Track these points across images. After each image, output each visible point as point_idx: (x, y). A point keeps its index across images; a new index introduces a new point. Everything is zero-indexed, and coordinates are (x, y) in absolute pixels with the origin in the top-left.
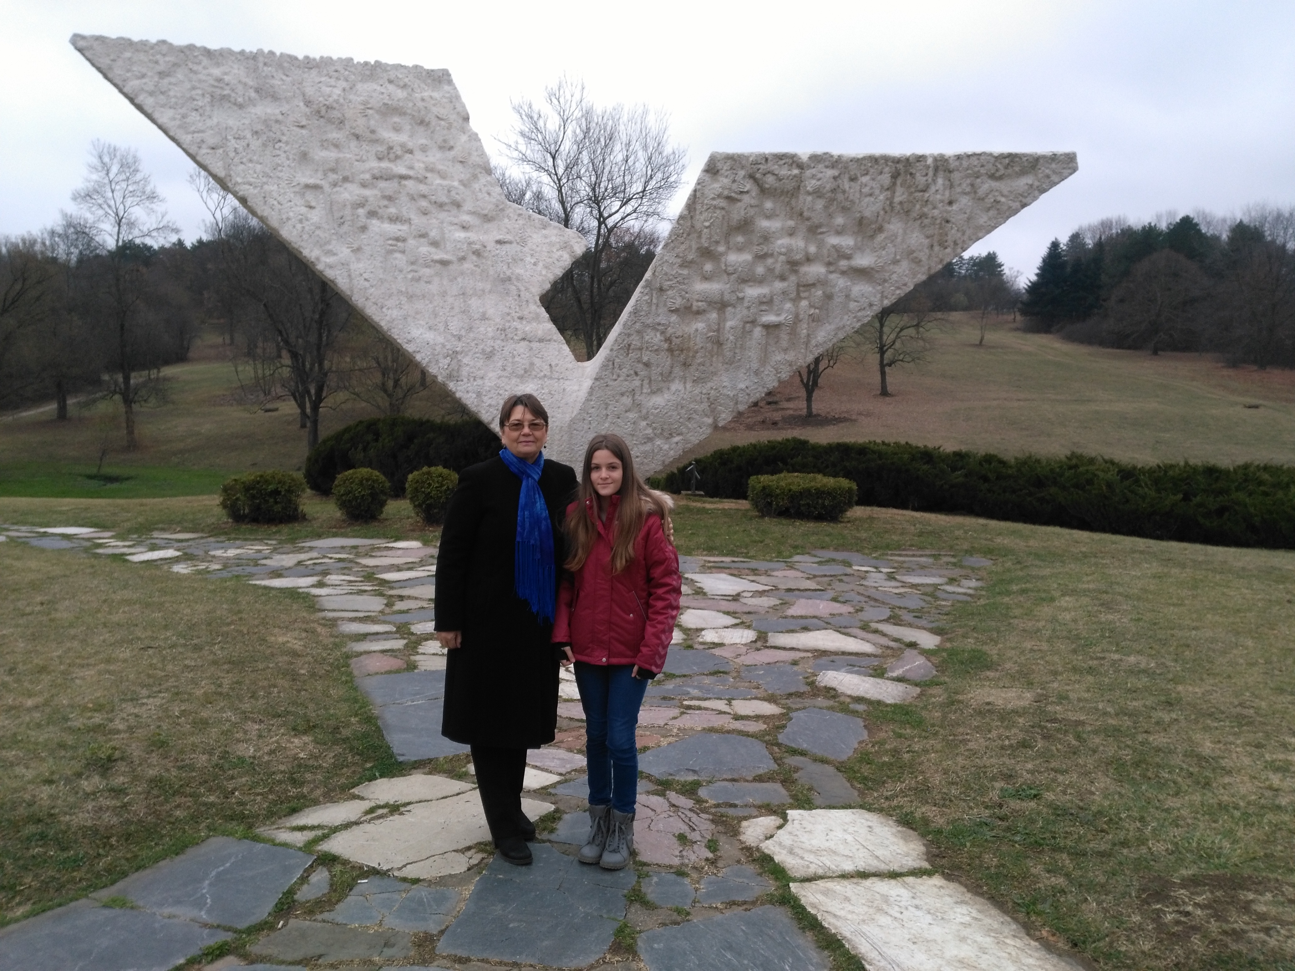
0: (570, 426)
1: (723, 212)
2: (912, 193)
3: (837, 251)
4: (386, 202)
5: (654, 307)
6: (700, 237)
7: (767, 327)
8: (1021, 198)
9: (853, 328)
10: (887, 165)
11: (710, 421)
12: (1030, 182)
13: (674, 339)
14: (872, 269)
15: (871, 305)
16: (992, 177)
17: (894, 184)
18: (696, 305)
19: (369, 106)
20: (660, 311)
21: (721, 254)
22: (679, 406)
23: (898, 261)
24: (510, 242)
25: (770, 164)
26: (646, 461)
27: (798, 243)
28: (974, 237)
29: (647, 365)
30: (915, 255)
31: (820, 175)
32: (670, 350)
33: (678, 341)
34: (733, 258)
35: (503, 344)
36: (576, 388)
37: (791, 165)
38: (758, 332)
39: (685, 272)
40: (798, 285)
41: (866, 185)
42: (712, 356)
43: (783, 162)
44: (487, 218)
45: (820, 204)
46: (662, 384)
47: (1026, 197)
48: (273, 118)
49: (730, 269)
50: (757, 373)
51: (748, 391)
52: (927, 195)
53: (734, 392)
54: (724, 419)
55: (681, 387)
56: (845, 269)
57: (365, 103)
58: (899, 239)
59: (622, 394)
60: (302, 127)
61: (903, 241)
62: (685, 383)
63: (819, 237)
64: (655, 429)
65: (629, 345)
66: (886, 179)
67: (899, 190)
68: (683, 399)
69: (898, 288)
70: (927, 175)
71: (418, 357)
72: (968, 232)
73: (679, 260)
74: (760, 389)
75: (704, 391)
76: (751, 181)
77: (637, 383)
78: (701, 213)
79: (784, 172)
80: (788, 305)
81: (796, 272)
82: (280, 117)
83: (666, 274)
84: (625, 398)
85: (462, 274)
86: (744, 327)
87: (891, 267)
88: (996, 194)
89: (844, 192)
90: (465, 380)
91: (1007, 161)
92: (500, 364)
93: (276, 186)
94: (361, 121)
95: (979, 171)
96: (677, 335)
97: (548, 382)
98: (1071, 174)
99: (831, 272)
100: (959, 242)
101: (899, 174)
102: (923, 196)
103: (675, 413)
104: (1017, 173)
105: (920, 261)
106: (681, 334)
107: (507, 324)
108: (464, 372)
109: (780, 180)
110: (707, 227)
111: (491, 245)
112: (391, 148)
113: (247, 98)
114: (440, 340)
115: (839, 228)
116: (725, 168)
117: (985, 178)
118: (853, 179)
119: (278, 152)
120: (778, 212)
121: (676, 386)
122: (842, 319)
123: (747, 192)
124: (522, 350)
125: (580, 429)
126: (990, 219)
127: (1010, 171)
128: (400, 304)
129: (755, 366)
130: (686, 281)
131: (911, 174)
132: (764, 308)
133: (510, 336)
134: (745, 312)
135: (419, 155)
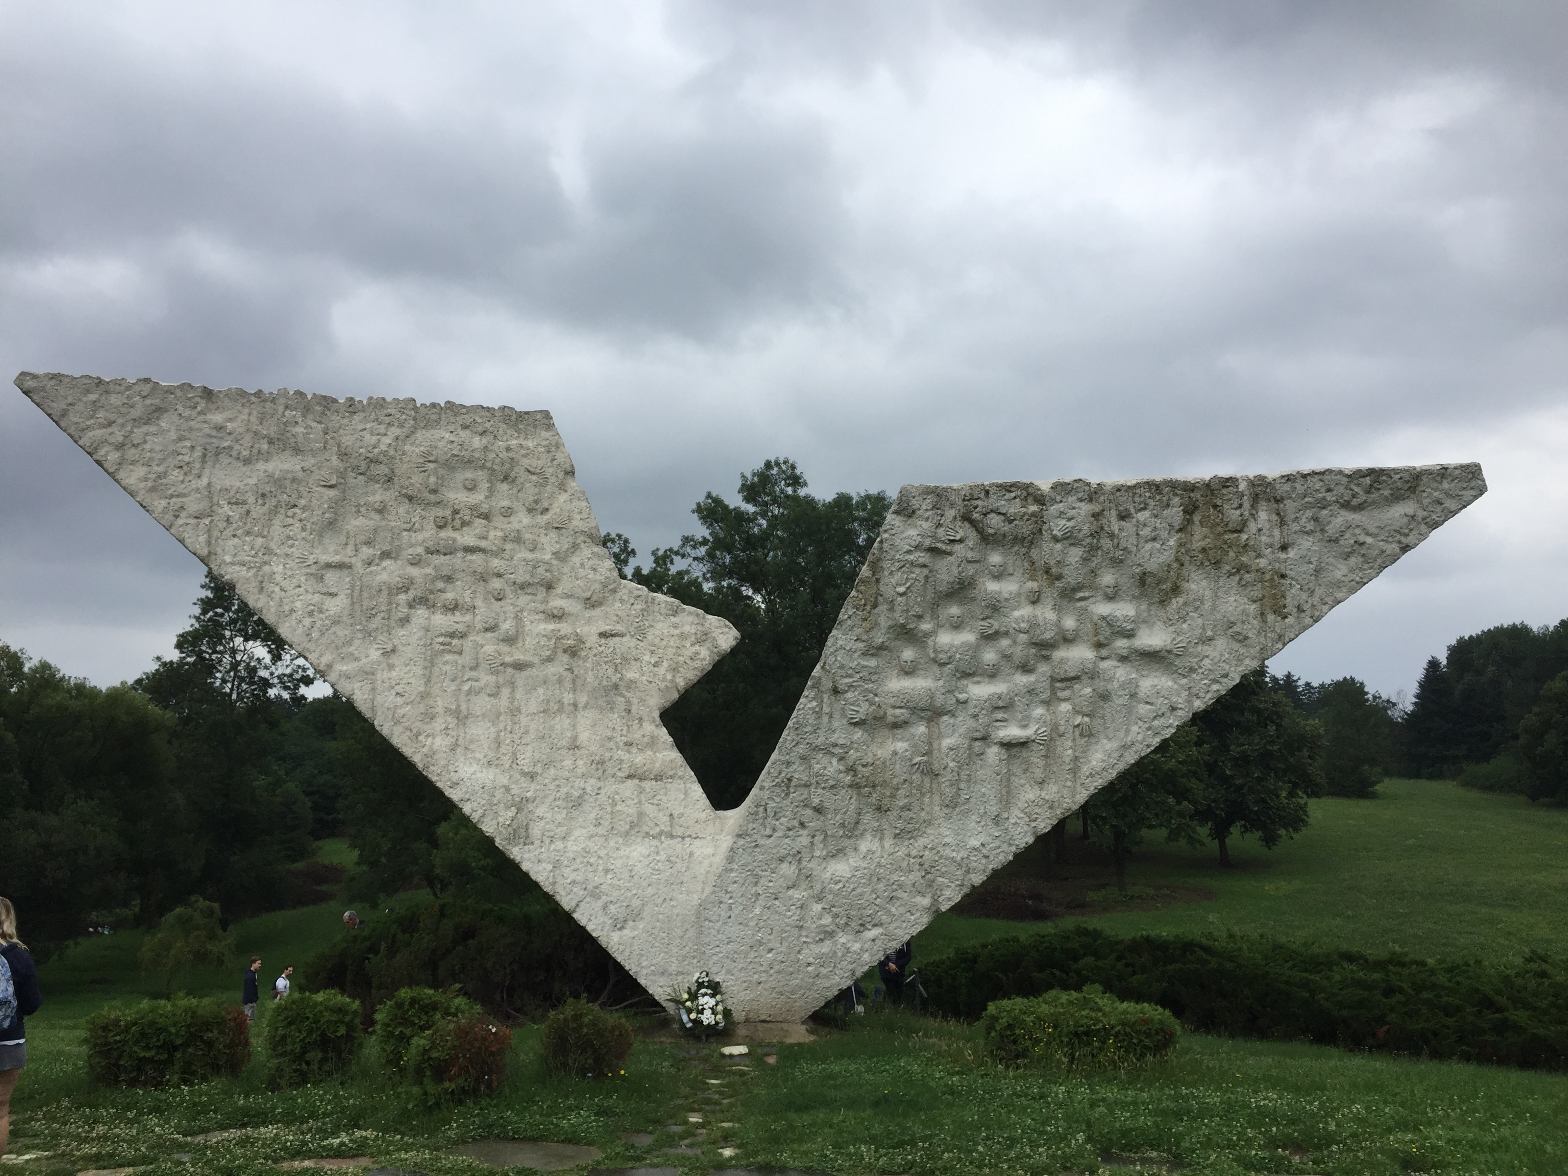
0: (698, 915)
1: (925, 571)
2: (1220, 534)
3: (1110, 625)
4: (440, 585)
5: (825, 719)
6: (892, 609)
7: (1008, 745)
8: (1398, 537)
9: (1148, 746)
10: (1176, 495)
11: (926, 901)
12: (1410, 511)
13: (860, 768)
14: (1169, 652)
15: (1173, 709)
16: (1346, 505)
17: (1190, 522)
18: (893, 714)
19: (431, 458)
20: (836, 724)
21: (928, 635)
22: (874, 877)
23: (1211, 639)
24: (622, 635)
25: (993, 498)
26: (824, 971)
27: (1046, 613)
28: (1329, 600)
29: (818, 810)
30: (1236, 629)
31: (1071, 513)
32: (855, 786)
33: (866, 771)
34: (945, 639)
35: (599, 784)
36: (710, 851)
37: (1026, 499)
38: (993, 753)
39: (872, 663)
40: (1053, 679)
41: (1145, 525)
42: (923, 795)
43: (1013, 495)
44: (590, 603)
45: (1075, 555)
46: (846, 842)
47: (1406, 535)
48: (289, 476)
49: (943, 657)
50: (997, 820)
51: (985, 851)
52: (1244, 537)
53: (963, 854)
54: (949, 899)
55: (875, 846)
56: (1125, 652)
57: (424, 455)
58: (1207, 605)
59: (781, 860)
60: (331, 487)
61: (1214, 607)
62: (881, 839)
63: (1079, 604)
64: (836, 916)
65: (790, 780)
66: (1175, 514)
67: (1198, 531)
68: (879, 865)
69: (1215, 681)
70: (1240, 506)
71: (467, 809)
72: (1319, 592)
73: (861, 645)
74: (1005, 847)
75: (914, 853)
76: (967, 525)
77: (805, 840)
78: (891, 573)
79: (1015, 509)
80: (1039, 711)
81: (1047, 658)
82: (300, 474)
83: (842, 667)
84: (784, 866)
85: (545, 682)
86: (970, 748)
87: (1199, 648)
88: (1357, 531)
89: (1112, 536)
90: (537, 843)
91: (1368, 480)
92: (593, 815)
93: (281, 567)
94: (417, 479)
95: (1324, 498)
96: (864, 762)
97: (667, 842)
98: (1476, 497)
99: (1103, 659)
100: (1305, 607)
101: (1196, 508)
102: (1238, 539)
103: (868, 889)
104: (1386, 499)
105: (1246, 638)
106: (870, 760)
107: (608, 755)
108: (536, 831)
109: (1011, 522)
110: (902, 595)
111: (592, 640)
112: (456, 512)
113: (255, 451)
114: (504, 780)
115: (1109, 591)
116: (924, 507)
117: (1335, 507)
118: (1124, 516)
119: (290, 521)
120: (1011, 570)
121: (865, 845)
122: (1128, 731)
123: (961, 541)
124: (628, 793)
125: (715, 918)
126: (1352, 570)
127: (1374, 496)
128: (447, 728)
129: (994, 810)
130: (873, 678)
131: (1215, 506)
132: (1000, 715)
133: (610, 771)
134: (971, 723)
135: (499, 521)
